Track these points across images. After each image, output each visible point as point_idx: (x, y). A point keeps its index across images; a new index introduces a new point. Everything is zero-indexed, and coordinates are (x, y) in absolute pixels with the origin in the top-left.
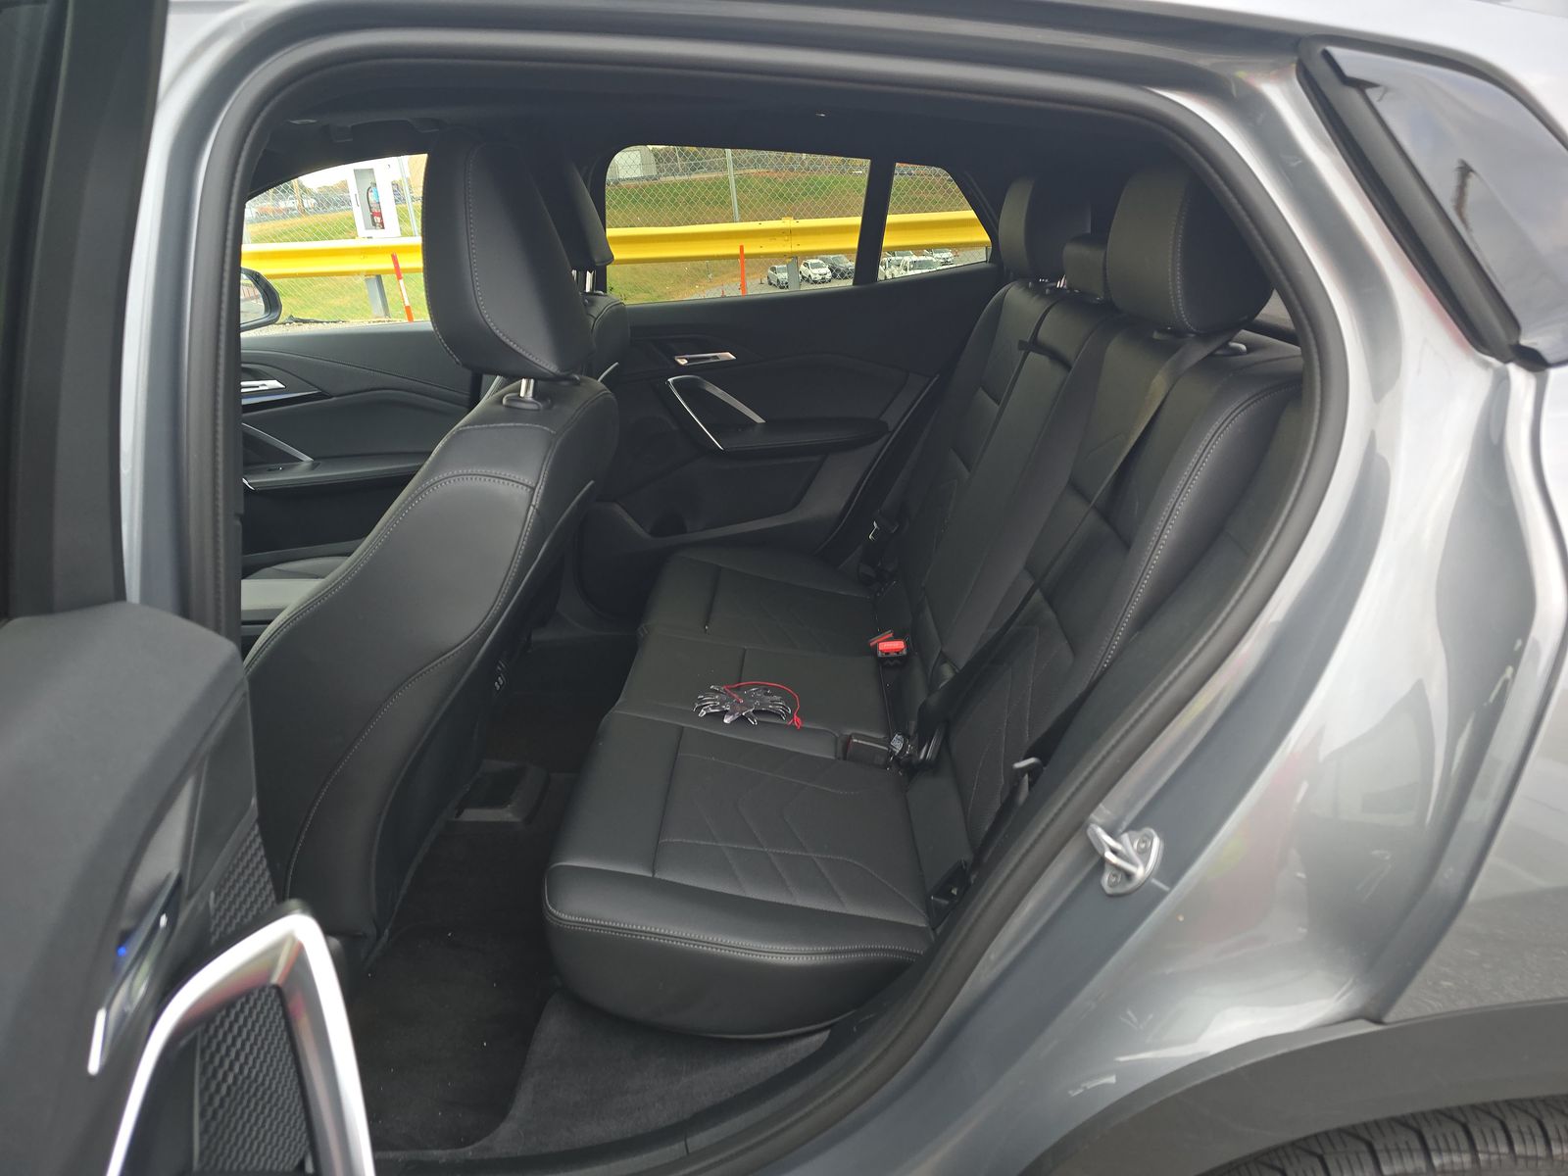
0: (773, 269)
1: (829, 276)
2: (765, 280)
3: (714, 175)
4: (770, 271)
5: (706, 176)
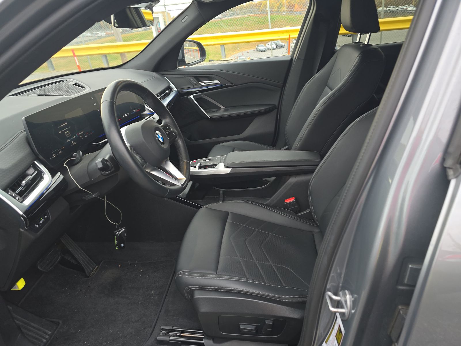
0: (258, 46)
1: (275, 47)
2: (255, 50)
3: (239, 16)
4: (257, 47)
5: (236, 17)
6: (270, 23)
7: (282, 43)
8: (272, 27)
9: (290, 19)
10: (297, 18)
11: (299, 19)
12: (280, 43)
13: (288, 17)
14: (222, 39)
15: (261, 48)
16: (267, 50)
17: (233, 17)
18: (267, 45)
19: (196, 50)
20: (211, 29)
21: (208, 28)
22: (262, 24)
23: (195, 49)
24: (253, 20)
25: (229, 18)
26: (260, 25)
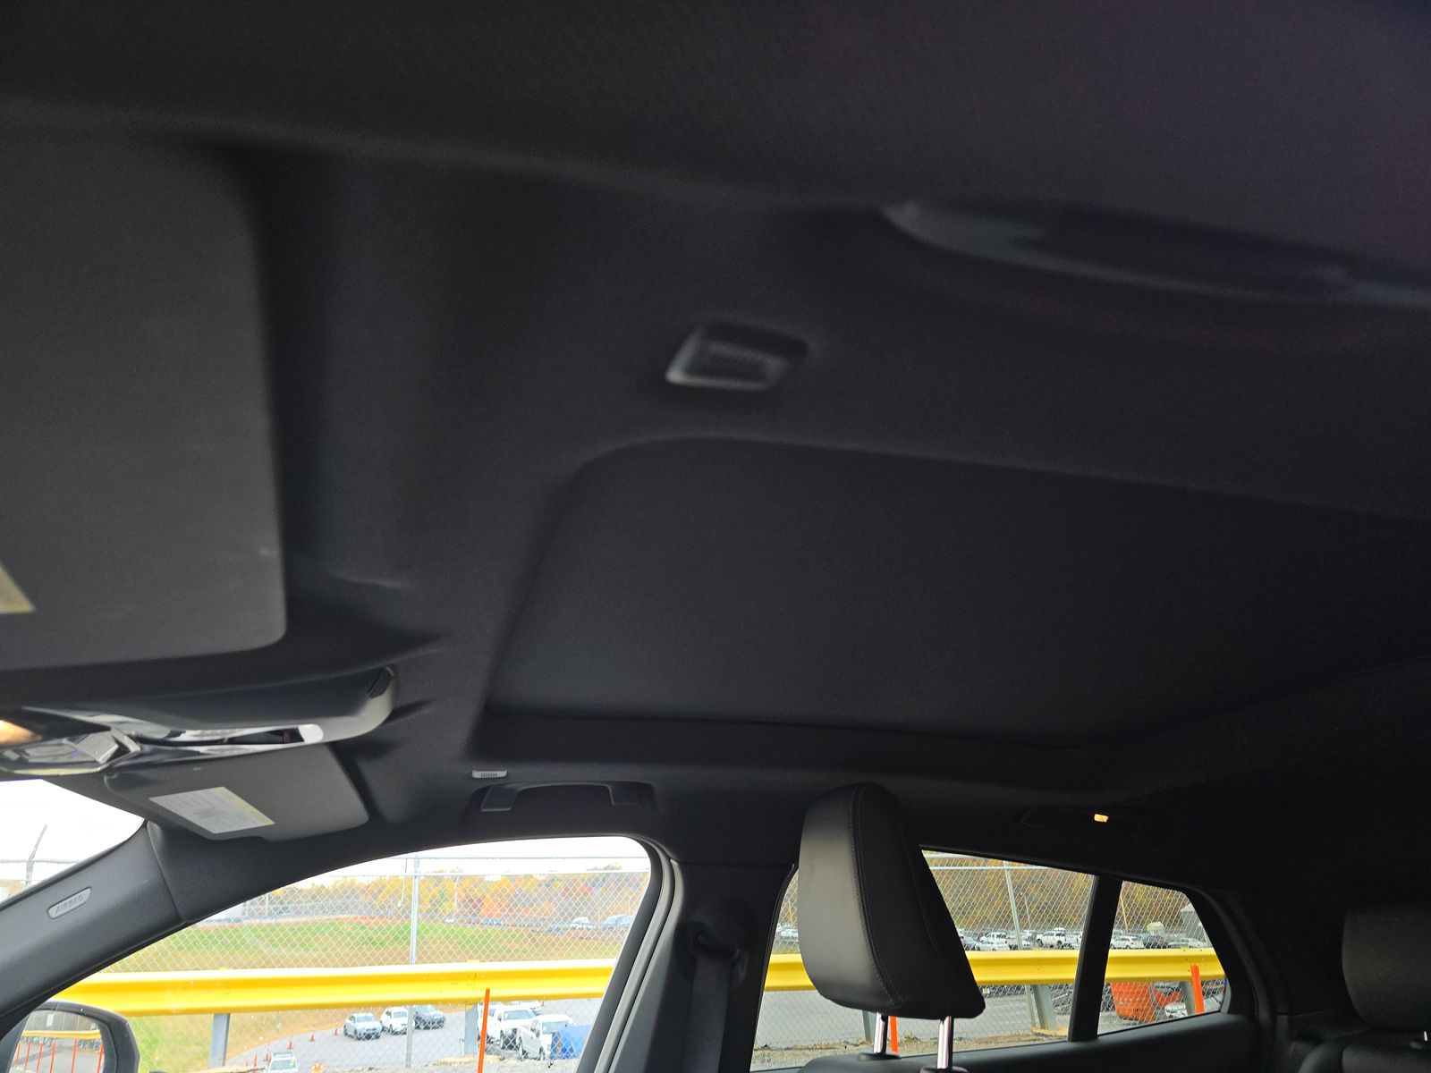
0: (352, 1018)
1: (412, 1025)
2: (341, 1031)
4: (348, 1021)
5: (291, 920)
6: (413, 948)
7: (435, 1012)
8: (420, 961)
9: (465, 936)
10: (488, 937)
11: (493, 941)
12: (431, 1013)
13: (461, 931)
14: (227, 991)
15: (363, 1027)
16: (382, 1034)
17: (281, 920)
18: (384, 1017)
19: (91, 1044)
20: (194, 954)
21: (180, 948)
22: (378, 949)
23: (85, 1042)
24: (349, 934)
25: (269, 921)
26: (369, 949)
